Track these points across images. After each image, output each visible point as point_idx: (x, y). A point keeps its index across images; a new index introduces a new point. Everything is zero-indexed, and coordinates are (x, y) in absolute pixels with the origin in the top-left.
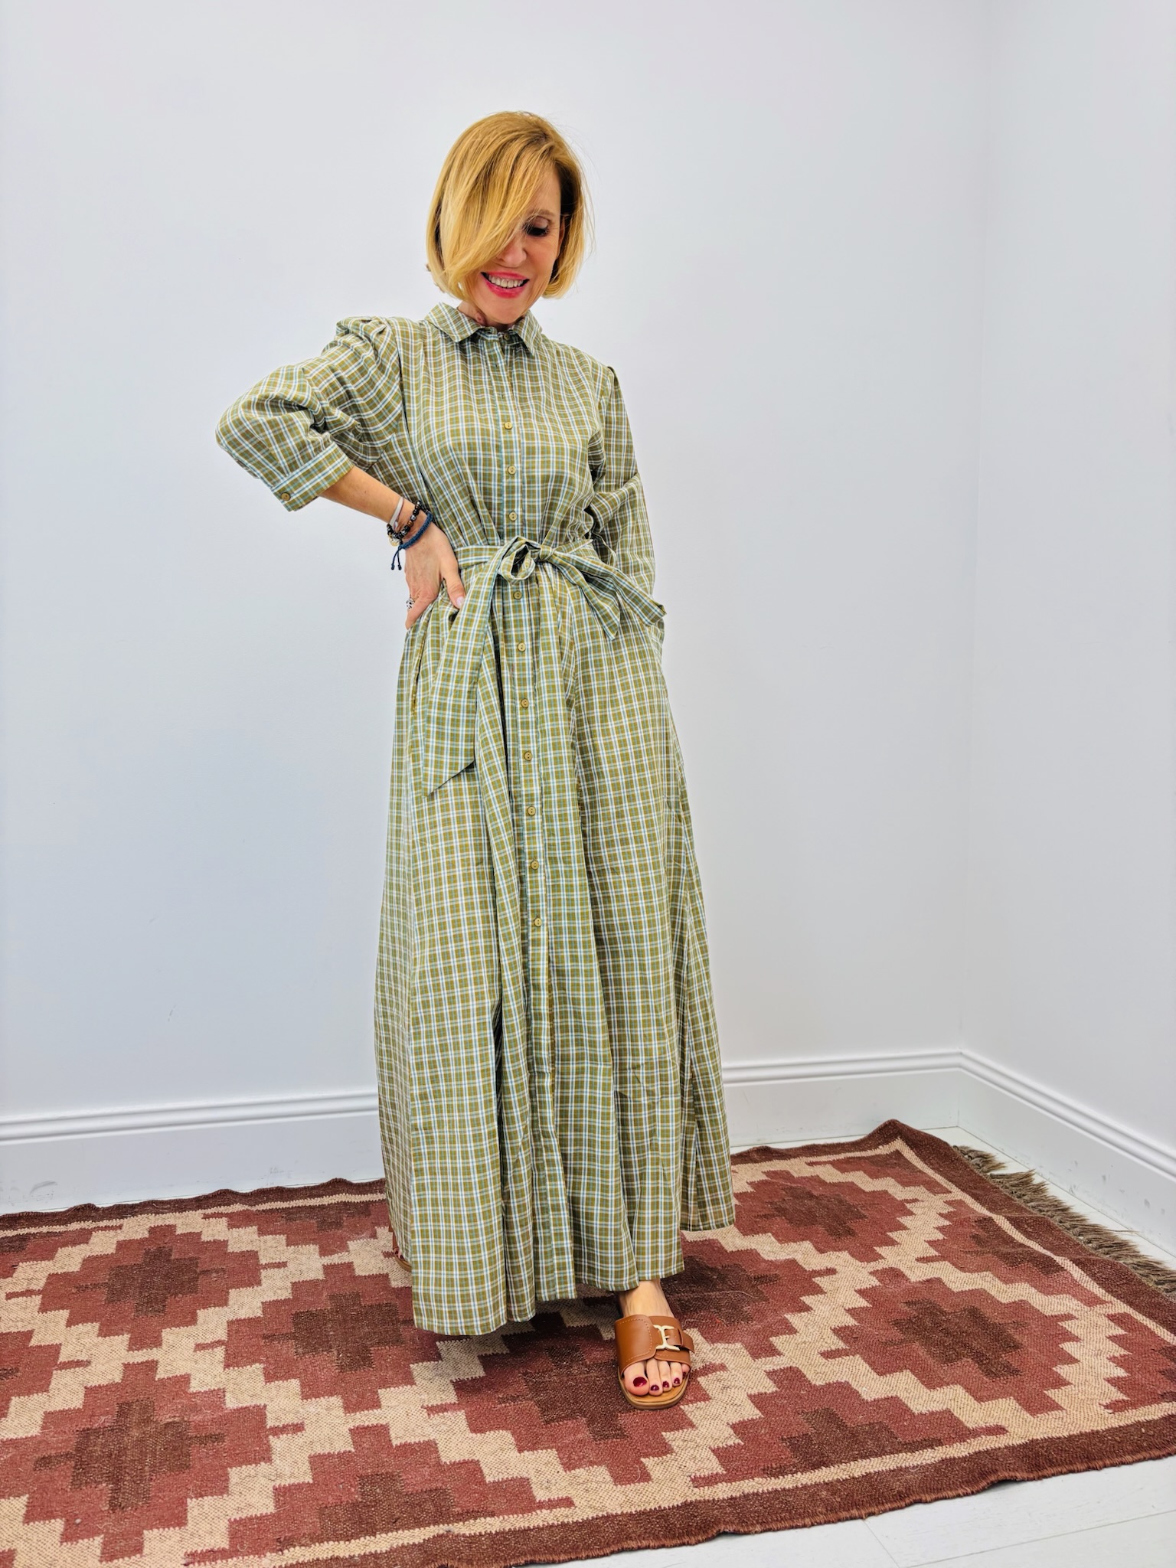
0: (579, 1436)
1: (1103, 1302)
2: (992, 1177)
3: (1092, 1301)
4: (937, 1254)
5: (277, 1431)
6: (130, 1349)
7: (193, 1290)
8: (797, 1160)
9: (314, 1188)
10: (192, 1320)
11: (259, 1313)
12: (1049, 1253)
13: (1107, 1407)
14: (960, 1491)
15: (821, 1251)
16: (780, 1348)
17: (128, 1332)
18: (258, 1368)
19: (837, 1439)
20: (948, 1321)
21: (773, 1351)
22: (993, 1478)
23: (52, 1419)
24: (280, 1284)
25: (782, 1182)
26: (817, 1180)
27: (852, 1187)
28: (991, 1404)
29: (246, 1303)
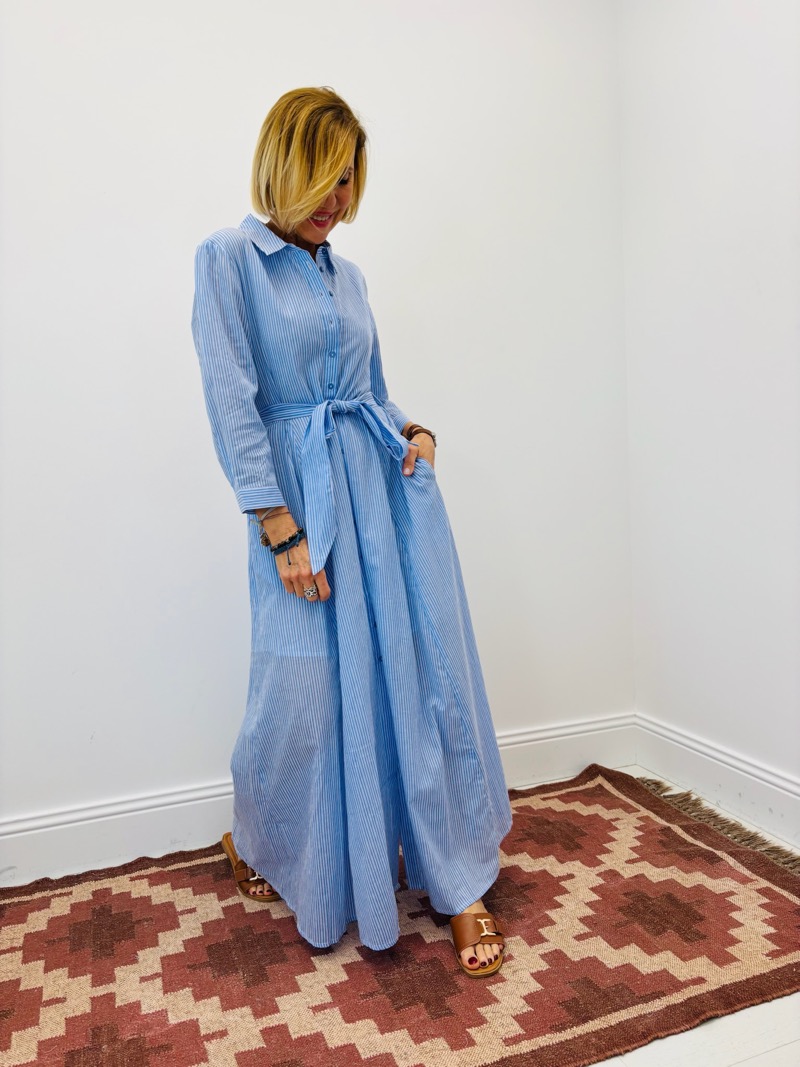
0: (421, 1018)
1: (752, 880)
2: (665, 797)
3: (744, 880)
4: (639, 856)
5: (209, 1037)
6: (93, 986)
7: (132, 936)
8: (534, 797)
9: (206, 849)
10: (135, 961)
11: (182, 950)
12: (711, 849)
13: (767, 955)
14: (682, 1028)
15: (562, 862)
16: (546, 937)
17: (90, 973)
18: (187, 992)
19: (595, 999)
20: (653, 905)
21: (542, 940)
22: (703, 1017)
23: (44, 1046)
24: (193, 925)
25: (527, 814)
26: (549, 810)
27: (573, 813)
28: (692, 962)
29: (171, 943)
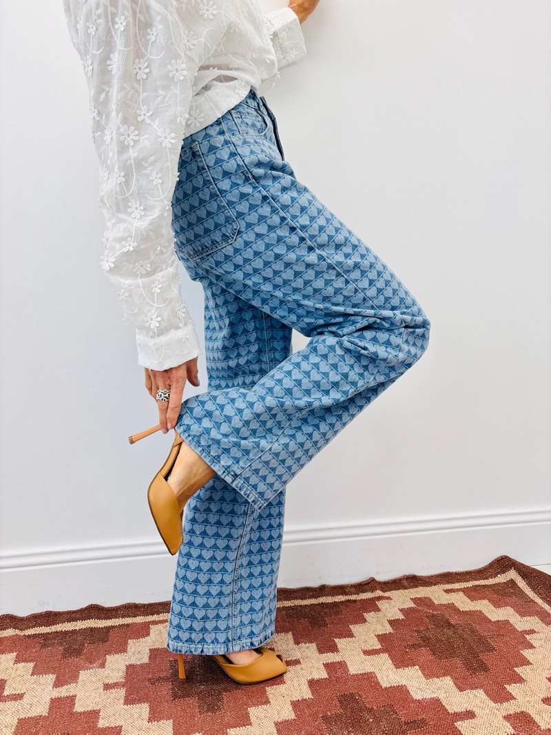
8: (436, 587)
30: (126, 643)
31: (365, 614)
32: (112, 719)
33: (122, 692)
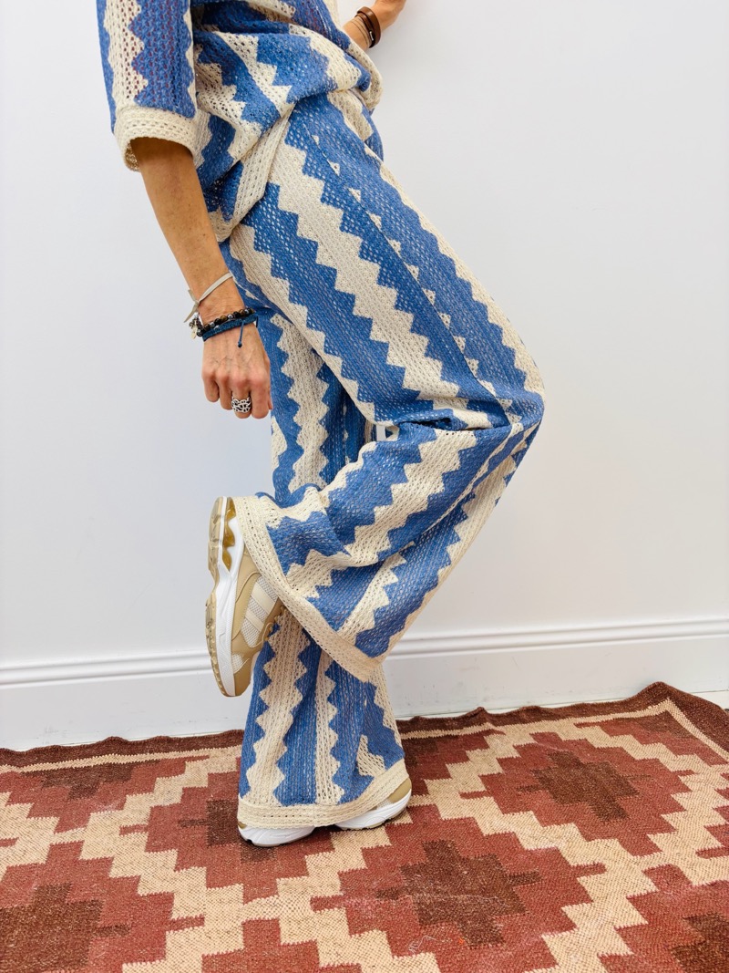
4: (719, 844)
8: (565, 721)
15: (588, 838)
25: (550, 746)
27: (620, 754)
30: (153, 781)
31: (468, 752)
32: (128, 868)
33: (144, 837)
